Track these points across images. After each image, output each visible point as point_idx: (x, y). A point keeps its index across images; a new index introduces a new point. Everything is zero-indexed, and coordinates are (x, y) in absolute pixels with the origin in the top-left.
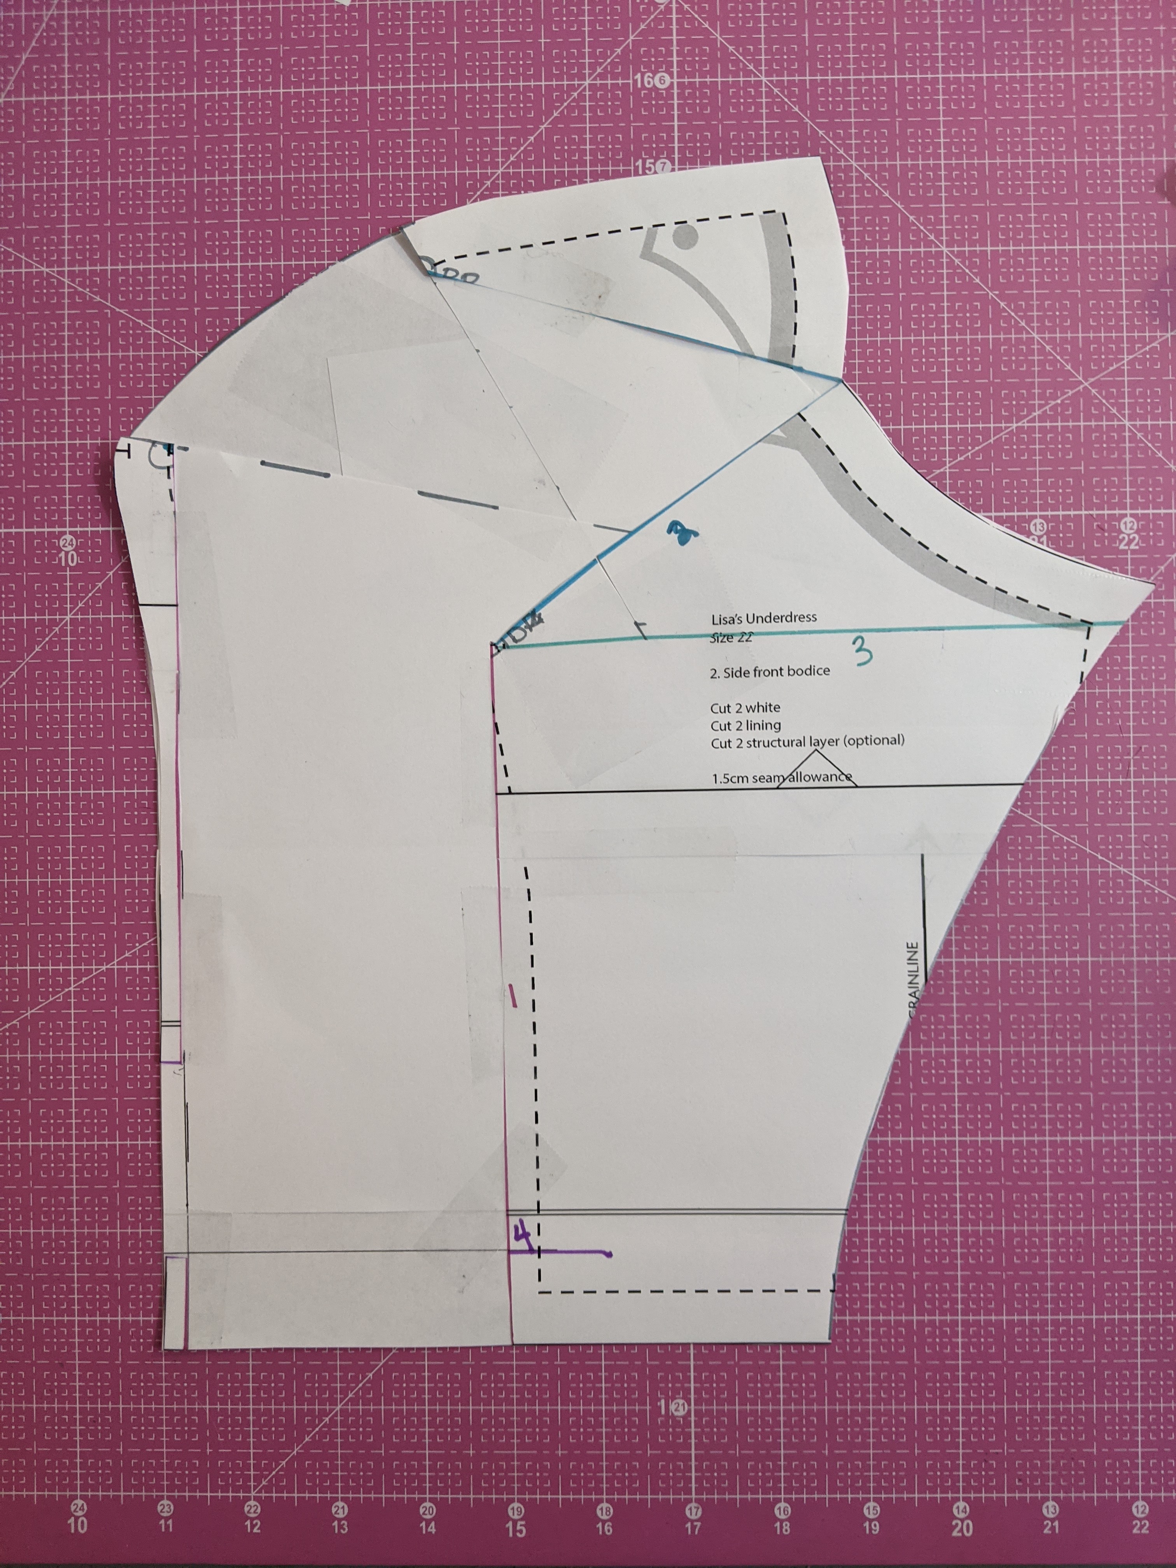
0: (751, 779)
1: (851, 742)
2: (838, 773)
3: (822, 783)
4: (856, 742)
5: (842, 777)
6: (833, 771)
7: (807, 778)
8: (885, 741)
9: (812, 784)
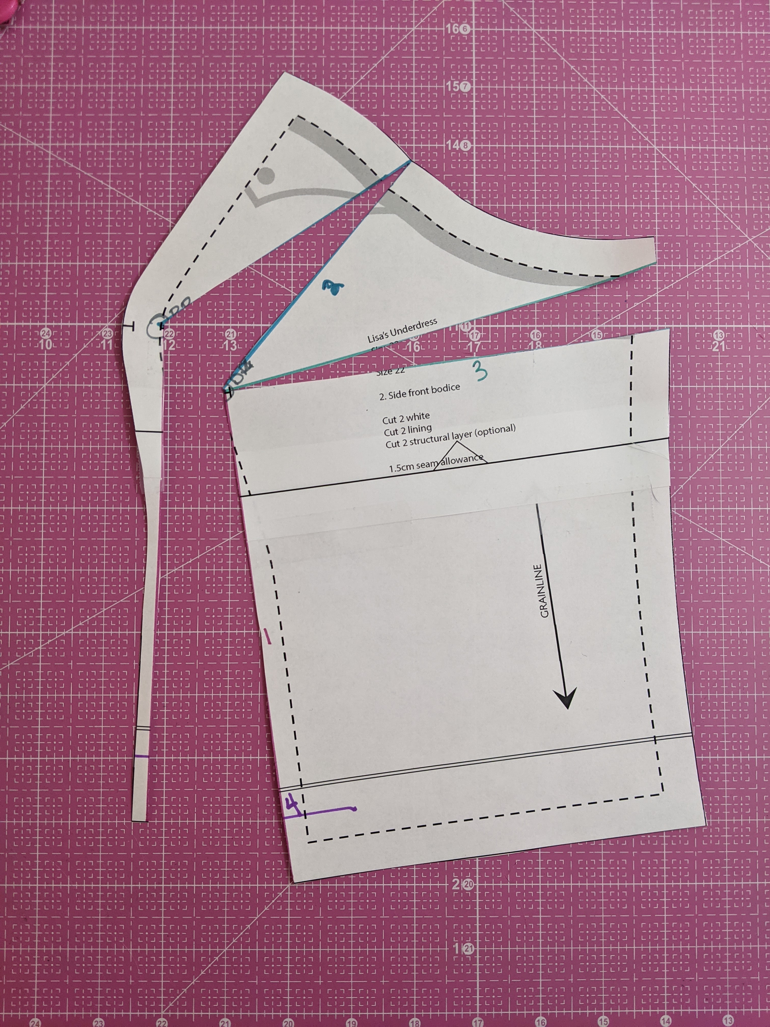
0: (415, 467)
1: (480, 433)
2: (474, 456)
3: (464, 464)
4: (484, 433)
5: (477, 458)
6: (470, 454)
7: (453, 461)
8: (503, 430)
9: (457, 465)
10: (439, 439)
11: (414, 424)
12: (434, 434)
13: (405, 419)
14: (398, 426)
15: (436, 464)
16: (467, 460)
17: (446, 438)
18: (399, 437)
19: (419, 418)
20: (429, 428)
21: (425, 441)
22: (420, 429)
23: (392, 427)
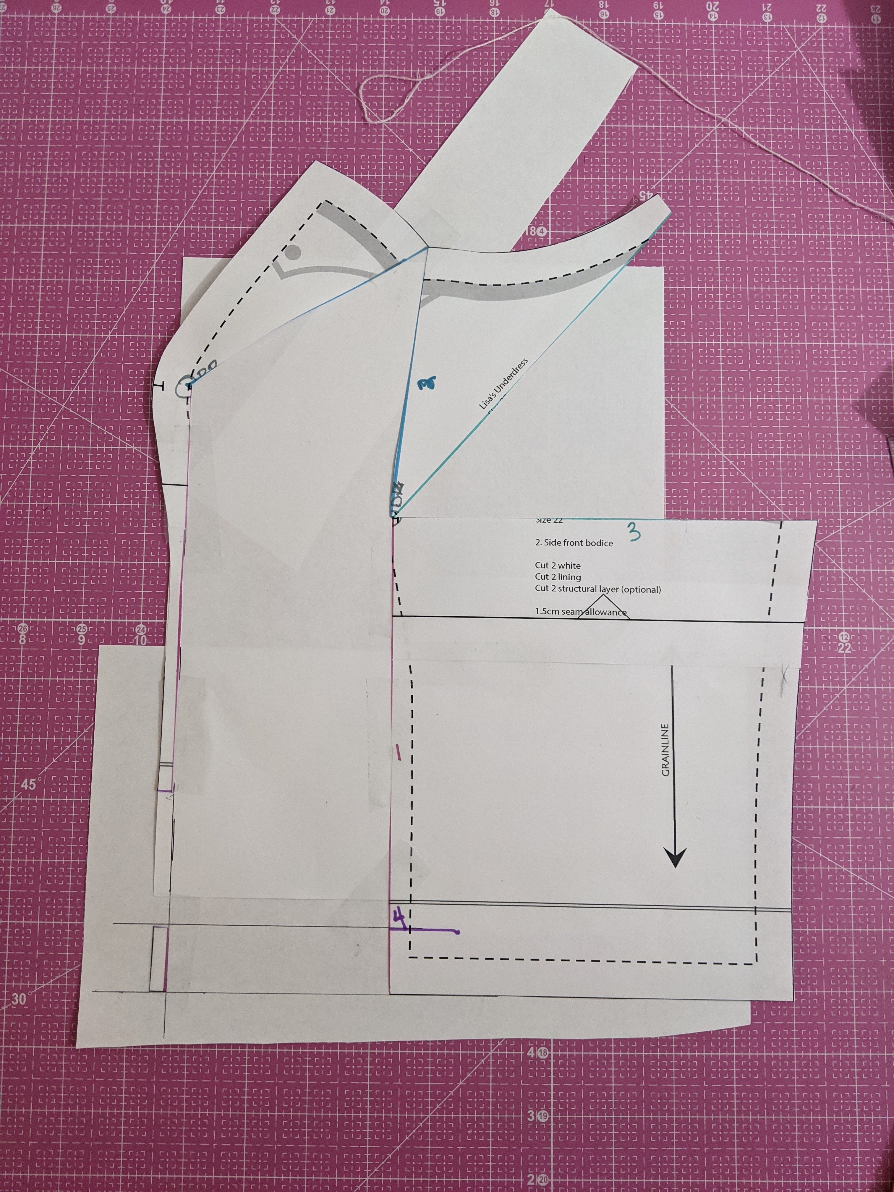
2: (618, 610)
6: (614, 608)
8: (649, 590)
15: (581, 613)
20: (579, 579)
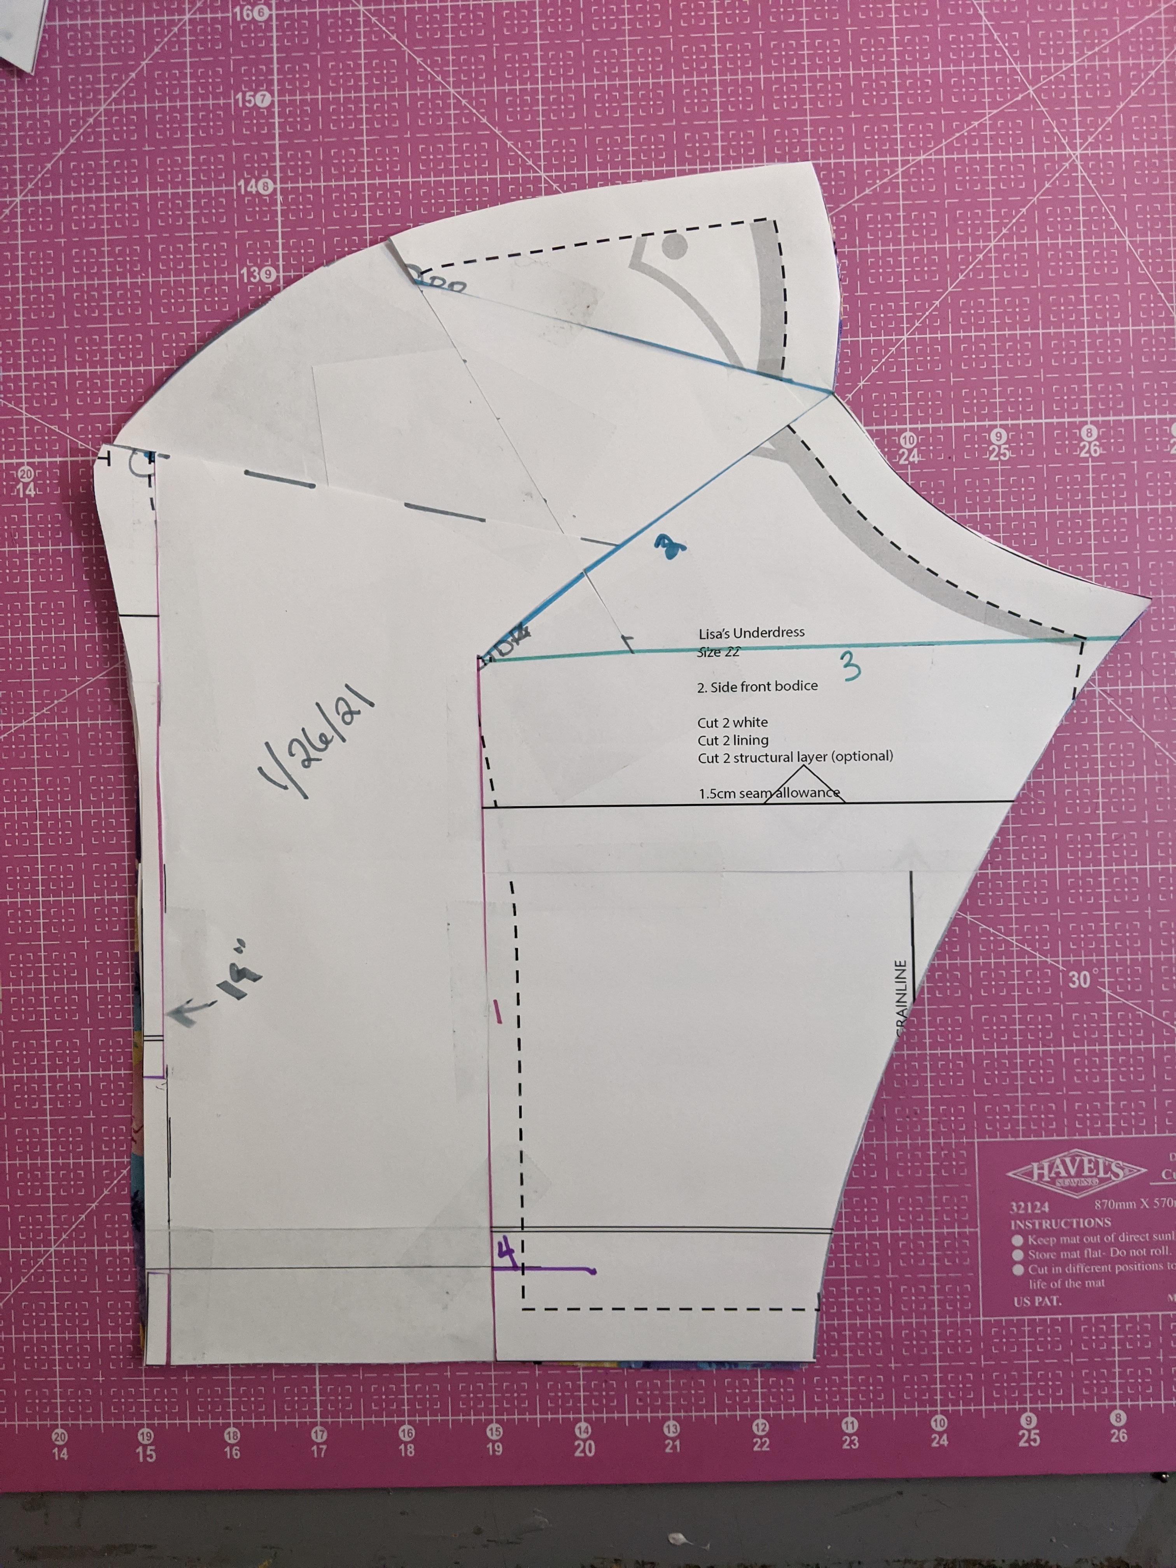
0: (738, 795)
1: (840, 757)
2: (826, 789)
3: (810, 799)
4: (845, 758)
5: (831, 793)
6: (820, 786)
7: (795, 794)
8: (874, 756)
9: (798, 799)
10: (778, 758)
11: (745, 732)
12: (771, 750)
13: (731, 724)
14: (719, 732)
15: (769, 795)
16: (815, 794)
17: (788, 759)
18: (719, 750)
19: (752, 724)
20: (765, 742)
21: (757, 759)
22: (751, 741)
23: (711, 733)
